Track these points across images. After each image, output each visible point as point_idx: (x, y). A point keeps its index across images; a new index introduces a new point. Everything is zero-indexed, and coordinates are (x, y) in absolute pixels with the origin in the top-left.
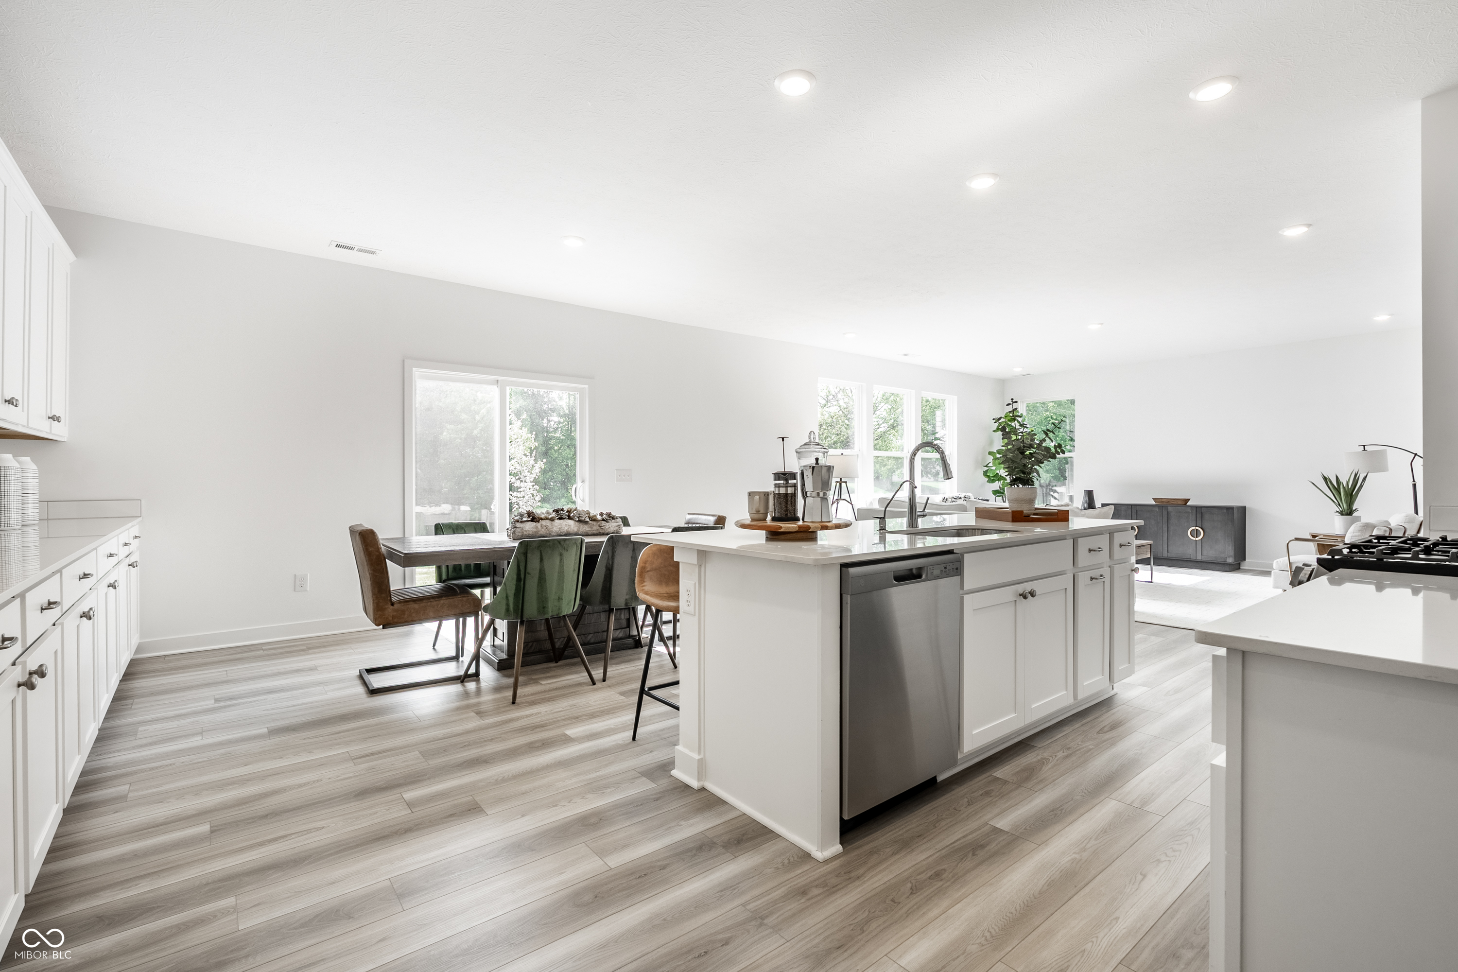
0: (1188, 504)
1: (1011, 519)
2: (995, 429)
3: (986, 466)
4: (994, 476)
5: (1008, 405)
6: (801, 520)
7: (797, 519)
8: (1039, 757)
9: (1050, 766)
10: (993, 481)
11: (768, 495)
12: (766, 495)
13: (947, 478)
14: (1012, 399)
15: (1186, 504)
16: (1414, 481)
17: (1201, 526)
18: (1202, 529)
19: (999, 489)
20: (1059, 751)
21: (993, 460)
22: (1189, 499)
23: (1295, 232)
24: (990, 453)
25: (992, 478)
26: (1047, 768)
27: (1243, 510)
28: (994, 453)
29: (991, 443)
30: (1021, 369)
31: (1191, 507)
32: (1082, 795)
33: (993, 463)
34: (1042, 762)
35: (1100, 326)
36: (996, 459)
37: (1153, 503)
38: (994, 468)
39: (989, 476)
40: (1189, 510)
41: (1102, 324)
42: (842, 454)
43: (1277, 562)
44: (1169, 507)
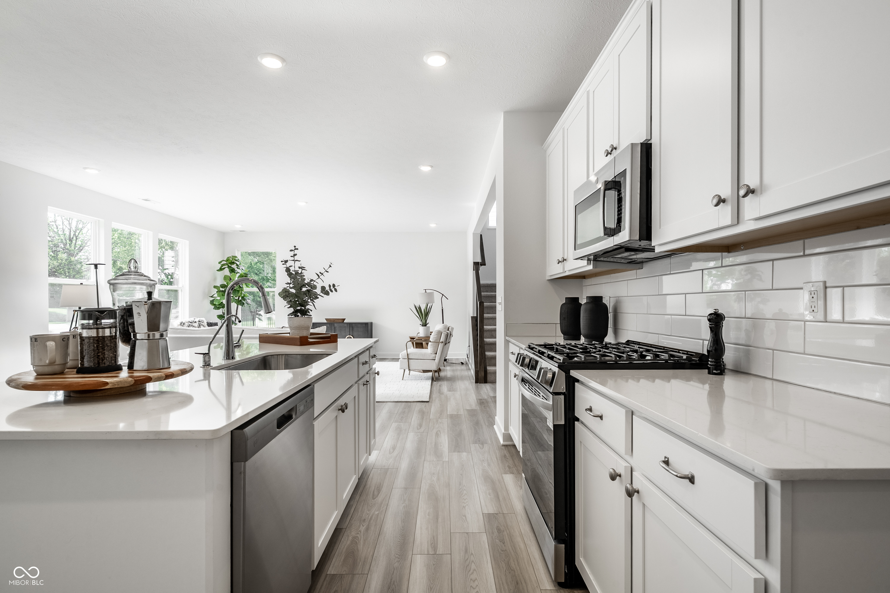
0: (344, 322)
1: (299, 343)
2: (219, 269)
3: (211, 297)
4: (219, 305)
5: (291, 251)
6: (125, 369)
7: (119, 368)
8: (350, 538)
9: (362, 542)
10: (219, 308)
11: (68, 339)
12: (66, 340)
13: (268, 312)
14: (295, 247)
15: (343, 322)
16: (442, 308)
17: (352, 335)
18: (353, 336)
19: (222, 314)
20: (359, 527)
21: (217, 292)
22: (345, 319)
23: (425, 169)
24: (215, 287)
25: (218, 306)
26: (361, 547)
27: (372, 323)
28: (219, 287)
29: (215, 279)
30: (241, 226)
31: (347, 323)
32: (397, 561)
33: (218, 295)
34: (355, 541)
35: (305, 204)
36: (220, 291)
37: (325, 321)
38: (219, 298)
39: (215, 305)
40: (346, 325)
41: (307, 203)
42: (82, 284)
43: (402, 354)
44: (335, 324)
